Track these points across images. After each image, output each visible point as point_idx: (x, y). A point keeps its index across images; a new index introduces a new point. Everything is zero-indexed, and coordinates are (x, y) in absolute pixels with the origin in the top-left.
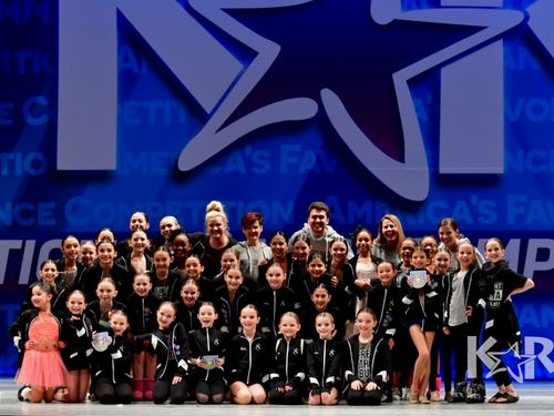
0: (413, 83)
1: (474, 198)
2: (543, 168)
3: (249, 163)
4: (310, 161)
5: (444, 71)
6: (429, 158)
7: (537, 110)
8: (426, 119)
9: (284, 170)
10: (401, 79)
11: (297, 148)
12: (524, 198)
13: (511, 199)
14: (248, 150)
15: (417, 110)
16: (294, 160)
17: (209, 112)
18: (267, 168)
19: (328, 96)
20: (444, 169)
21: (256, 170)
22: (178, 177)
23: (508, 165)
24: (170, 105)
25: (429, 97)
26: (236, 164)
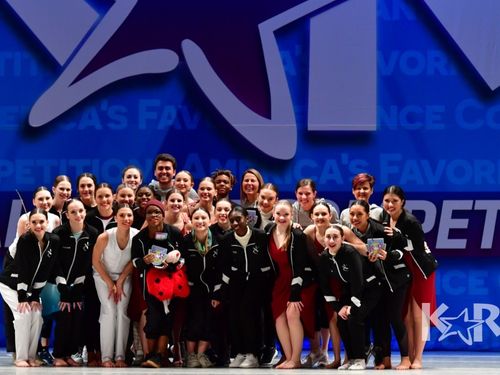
0: (280, 34)
1: (345, 157)
2: (417, 125)
3: (104, 118)
4: (169, 117)
5: (313, 21)
6: (296, 114)
7: (412, 63)
8: (293, 72)
9: (142, 126)
10: (267, 29)
11: (156, 103)
12: (397, 157)
13: (384, 158)
14: (104, 105)
15: (285, 63)
16: (153, 115)
17: (62, 64)
18: (124, 124)
19: (189, 47)
20: (312, 126)
21: (112, 126)
22: (29, 133)
23: (382, 122)
24: (20, 57)
25: (298, 50)
26: (91, 120)
